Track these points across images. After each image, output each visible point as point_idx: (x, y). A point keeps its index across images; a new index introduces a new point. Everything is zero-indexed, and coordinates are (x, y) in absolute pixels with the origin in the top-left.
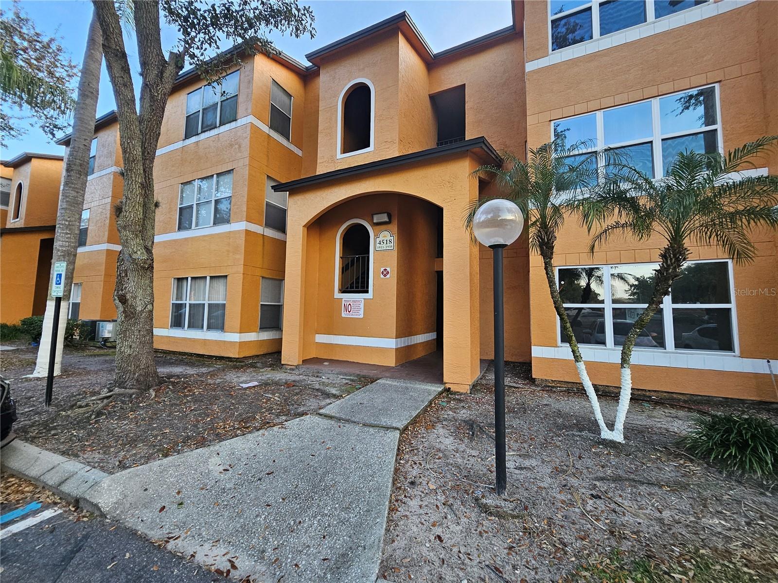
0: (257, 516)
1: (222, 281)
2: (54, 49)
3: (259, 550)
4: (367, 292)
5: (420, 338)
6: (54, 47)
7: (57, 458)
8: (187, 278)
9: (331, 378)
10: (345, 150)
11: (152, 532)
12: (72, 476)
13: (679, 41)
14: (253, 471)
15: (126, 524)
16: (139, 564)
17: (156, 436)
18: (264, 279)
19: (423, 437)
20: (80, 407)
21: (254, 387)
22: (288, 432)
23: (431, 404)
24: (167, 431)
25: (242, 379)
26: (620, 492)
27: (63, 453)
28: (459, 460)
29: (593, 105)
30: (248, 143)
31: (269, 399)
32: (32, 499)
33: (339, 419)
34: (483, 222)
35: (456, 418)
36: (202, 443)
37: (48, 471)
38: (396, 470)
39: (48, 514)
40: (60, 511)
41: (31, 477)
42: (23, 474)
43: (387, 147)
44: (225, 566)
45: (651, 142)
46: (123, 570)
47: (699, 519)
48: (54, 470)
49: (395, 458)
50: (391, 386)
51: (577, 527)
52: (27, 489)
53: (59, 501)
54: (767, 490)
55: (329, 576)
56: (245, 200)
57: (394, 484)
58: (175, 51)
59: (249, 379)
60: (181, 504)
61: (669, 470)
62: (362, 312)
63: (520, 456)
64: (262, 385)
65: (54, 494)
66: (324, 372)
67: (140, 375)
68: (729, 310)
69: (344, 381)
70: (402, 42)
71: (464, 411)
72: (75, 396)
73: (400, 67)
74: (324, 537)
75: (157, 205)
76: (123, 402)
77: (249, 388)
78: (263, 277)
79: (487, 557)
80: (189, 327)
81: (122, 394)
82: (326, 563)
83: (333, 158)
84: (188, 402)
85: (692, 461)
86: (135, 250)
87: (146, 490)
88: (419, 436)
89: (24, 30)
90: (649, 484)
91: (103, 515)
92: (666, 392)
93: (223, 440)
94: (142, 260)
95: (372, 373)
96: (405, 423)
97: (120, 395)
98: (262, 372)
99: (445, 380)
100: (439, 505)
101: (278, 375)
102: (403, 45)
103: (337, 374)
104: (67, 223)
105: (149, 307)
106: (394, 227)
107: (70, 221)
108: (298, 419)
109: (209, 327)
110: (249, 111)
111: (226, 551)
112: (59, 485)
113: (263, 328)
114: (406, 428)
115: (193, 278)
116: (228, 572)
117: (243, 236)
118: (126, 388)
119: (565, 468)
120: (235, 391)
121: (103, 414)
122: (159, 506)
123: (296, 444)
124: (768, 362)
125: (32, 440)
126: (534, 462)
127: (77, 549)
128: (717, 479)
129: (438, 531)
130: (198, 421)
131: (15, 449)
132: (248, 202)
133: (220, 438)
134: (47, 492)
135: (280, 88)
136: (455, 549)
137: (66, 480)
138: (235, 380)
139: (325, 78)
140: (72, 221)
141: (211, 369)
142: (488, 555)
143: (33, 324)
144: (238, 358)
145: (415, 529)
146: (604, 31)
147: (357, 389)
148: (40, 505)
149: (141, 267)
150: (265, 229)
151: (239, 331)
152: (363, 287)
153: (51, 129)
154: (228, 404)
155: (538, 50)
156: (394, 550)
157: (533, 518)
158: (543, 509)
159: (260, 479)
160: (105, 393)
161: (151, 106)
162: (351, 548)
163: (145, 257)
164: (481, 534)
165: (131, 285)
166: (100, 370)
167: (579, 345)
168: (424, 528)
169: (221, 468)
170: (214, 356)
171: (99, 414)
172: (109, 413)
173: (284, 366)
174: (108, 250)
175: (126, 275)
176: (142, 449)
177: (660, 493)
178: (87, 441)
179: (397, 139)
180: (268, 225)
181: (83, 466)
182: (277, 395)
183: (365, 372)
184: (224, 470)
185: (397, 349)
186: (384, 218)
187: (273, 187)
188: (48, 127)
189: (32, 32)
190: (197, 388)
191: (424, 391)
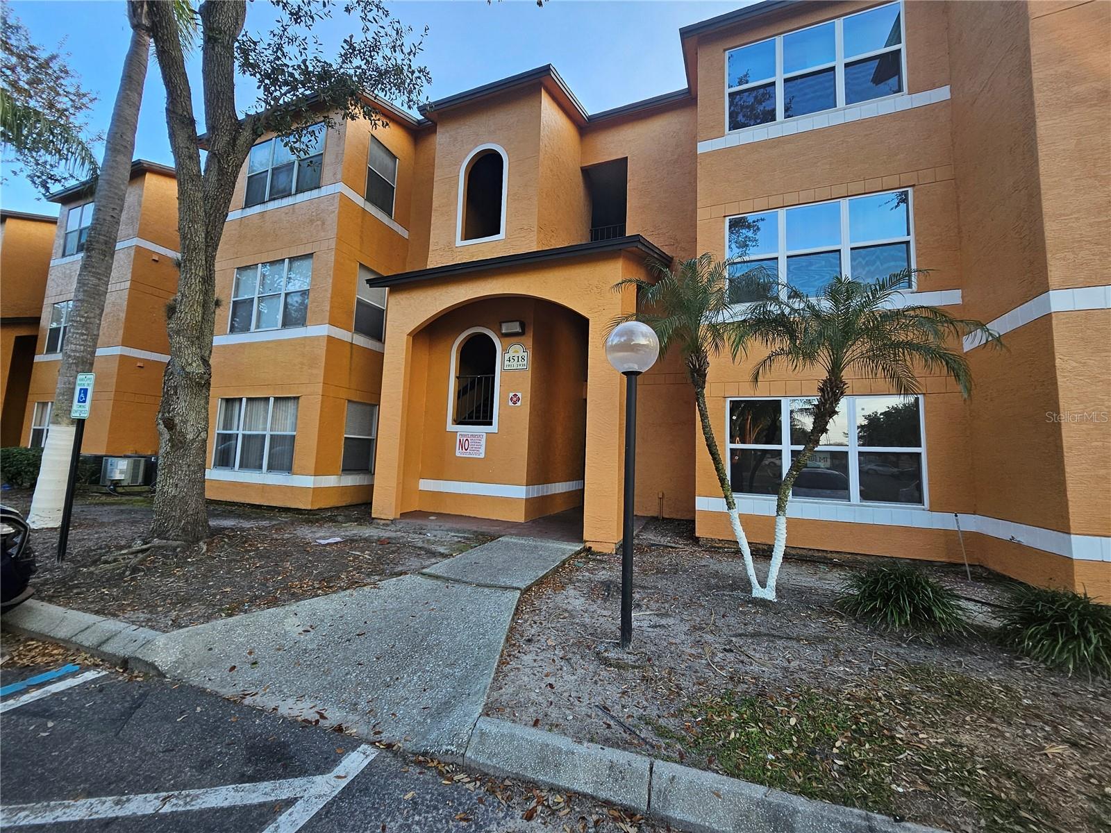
0: (347, 674)
1: (291, 405)
2: (56, 69)
3: (351, 704)
4: (490, 424)
5: (560, 488)
6: (55, 65)
7: (89, 618)
8: (241, 400)
9: (436, 534)
10: (467, 236)
11: (224, 690)
12: (115, 635)
13: (871, 134)
14: (340, 633)
15: (191, 683)
16: (214, 716)
17: (214, 595)
18: (350, 404)
19: (549, 598)
20: (106, 562)
21: (336, 543)
22: (382, 592)
23: (564, 564)
24: (228, 589)
25: (318, 535)
26: (755, 647)
27: (97, 613)
28: (586, 619)
29: (775, 201)
30: (336, 219)
31: (356, 557)
32: (65, 662)
33: (447, 579)
34: (616, 345)
35: (592, 579)
36: (274, 602)
37: (82, 631)
38: (512, 629)
39: (90, 675)
40: (104, 673)
41: (59, 639)
42: (46, 636)
43: (522, 235)
44: (313, 716)
45: (839, 251)
46: (196, 721)
47: (826, 667)
48: (88, 631)
49: (511, 617)
50: (515, 544)
51: (699, 675)
52: (55, 652)
53: (101, 663)
54: (904, 642)
55: (429, 721)
56: (329, 296)
57: (507, 640)
58: (252, 112)
59: (328, 534)
60: (255, 663)
61: (814, 628)
62: (482, 450)
63: (657, 615)
64: (347, 541)
65: (92, 656)
66: (429, 528)
67: (188, 523)
68: (919, 454)
69: (456, 539)
70: (545, 100)
71: (604, 572)
72: (94, 550)
73: (542, 134)
74: (425, 690)
75: (218, 303)
76: (165, 557)
77: (328, 544)
78: (349, 401)
79: (598, 700)
80: (241, 466)
81: (163, 547)
82: (426, 711)
83: (450, 246)
84: (251, 558)
85: (841, 618)
86: (190, 361)
87: (211, 649)
88: (544, 596)
89: (13, 42)
90: (788, 638)
91: (162, 675)
92: (849, 553)
93: (301, 600)
94: (197, 374)
95: (493, 529)
96: (529, 583)
97: (160, 547)
98: (344, 527)
99: (585, 537)
100: (556, 659)
101: (367, 531)
102: (547, 105)
103: (447, 531)
104: (83, 320)
105: (203, 435)
106: (528, 340)
107: (87, 318)
108: (395, 579)
109: (270, 468)
110: (339, 176)
111: (313, 705)
112: (99, 646)
113: (347, 470)
114: (529, 589)
115: (249, 399)
116: (317, 722)
117: (324, 344)
118: (168, 540)
119: (704, 626)
120: (311, 548)
121: (139, 571)
122: (229, 666)
123: (392, 604)
124: (956, 516)
125: (50, 599)
126: (671, 621)
127: (137, 705)
128: (861, 634)
129: (551, 680)
130: (267, 580)
131: (30, 610)
132: (332, 298)
133: (296, 597)
134: (83, 654)
135: (382, 147)
136: (566, 694)
137: (108, 640)
138: (310, 535)
139: (442, 139)
140: (90, 318)
141: (274, 522)
142: (600, 698)
143: (9, 458)
144: (311, 510)
145: (526, 679)
146: (789, 112)
147: (472, 548)
148: (78, 667)
149: (197, 383)
150: (355, 336)
151: (313, 473)
152: (485, 417)
153: (43, 179)
154: (304, 561)
155: (712, 127)
156: (502, 695)
157: (655, 667)
158: (667, 661)
159: (349, 640)
160: (138, 545)
161: (218, 180)
162: (454, 697)
163: (202, 371)
164: (596, 683)
165: (181, 406)
166: (118, 521)
167: (734, 495)
168: (536, 678)
169: (301, 629)
170: (276, 507)
171: (135, 570)
172: (148, 569)
173: (375, 521)
174: (121, 356)
175: (176, 393)
176: (198, 608)
177: (796, 646)
178: (125, 600)
179: (536, 227)
180: (359, 329)
181: (127, 625)
182: (367, 552)
183: (484, 529)
184: (304, 631)
185: (527, 500)
186: (516, 327)
187: (368, 281)
188: (39, 177)
189: (24, 44)
190: (260, 543)
191: (558, 550)
